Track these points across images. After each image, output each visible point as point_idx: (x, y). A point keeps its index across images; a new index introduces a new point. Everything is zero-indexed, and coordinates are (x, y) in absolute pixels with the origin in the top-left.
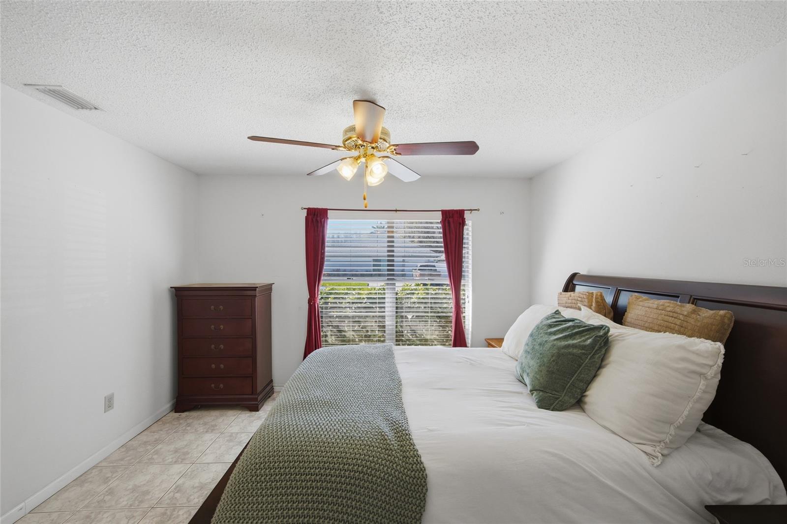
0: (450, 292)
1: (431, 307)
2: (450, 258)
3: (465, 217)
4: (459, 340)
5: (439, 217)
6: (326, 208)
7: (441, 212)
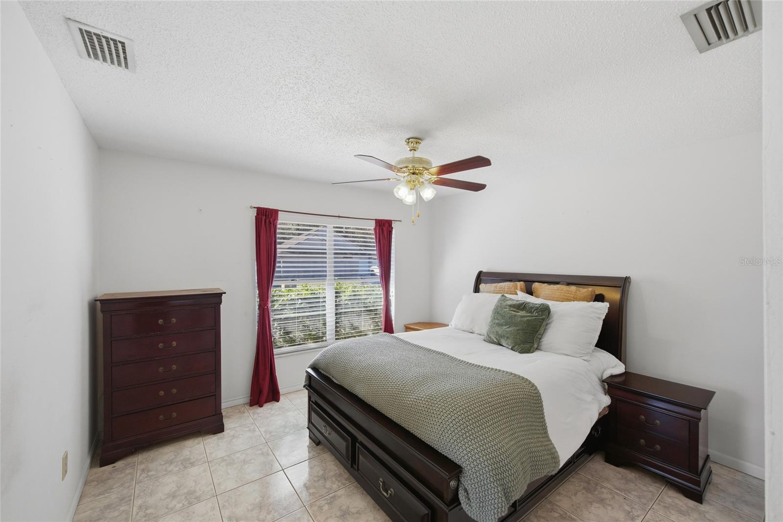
0: (381, 289)
1: (364, 303)
2: (383, 259)
3: (392, 226)
4: (389, 328)
5: (372, 226)
6: (277, 209)
7: (374, 221)
